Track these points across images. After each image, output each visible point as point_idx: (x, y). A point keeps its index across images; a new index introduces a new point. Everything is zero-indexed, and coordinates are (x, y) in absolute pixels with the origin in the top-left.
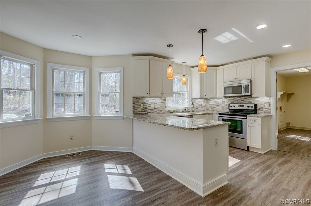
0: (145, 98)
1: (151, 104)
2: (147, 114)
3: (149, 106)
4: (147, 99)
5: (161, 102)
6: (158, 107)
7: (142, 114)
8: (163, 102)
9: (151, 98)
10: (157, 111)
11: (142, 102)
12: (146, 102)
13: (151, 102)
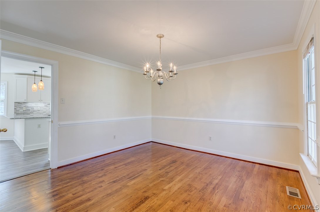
0: (27, 103)
1: (34, 107)
2: (30, 114)
3: (31, 109)
4: (29, 104)
5: (45, 106)
6: (41, 109)
7: (24, 114)
8: (47, 106)
9: (34, 103)
10: (40, 112)
11: (24, 106)
12: (29, 106)
13: (35, 105)
